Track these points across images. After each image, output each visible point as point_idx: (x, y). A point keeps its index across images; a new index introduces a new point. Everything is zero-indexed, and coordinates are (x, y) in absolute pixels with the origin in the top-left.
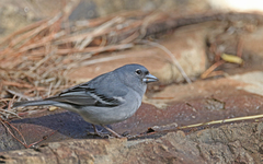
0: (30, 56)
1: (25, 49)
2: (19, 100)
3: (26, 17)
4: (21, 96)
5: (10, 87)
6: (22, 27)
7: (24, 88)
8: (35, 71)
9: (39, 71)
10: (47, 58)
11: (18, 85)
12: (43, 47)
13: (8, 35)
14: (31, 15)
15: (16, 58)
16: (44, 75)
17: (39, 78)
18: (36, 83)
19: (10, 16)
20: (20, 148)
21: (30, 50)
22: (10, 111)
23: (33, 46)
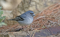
0: (54, 12)
1: (53, 10)
2: (51, 23)
3: (53, 2)
4: (52, 22)
5: (49, 20)
6: (52, 5)
7: (53, 20)
8: (55, 16)
9: (56, 16)
10: (58, 12)
11: (51, 19)
12: (57, 10)
13: (48, 7)
14: (54, 2)
15: (50, 12)
16: (58, 17)
17: (56, 17)
18: (56, 19)
19: (49, 2)
20: (52, 35)
21: (54, 11)
22: (49, 26)
23: (55, 9)
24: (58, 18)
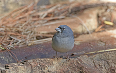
0: (20, 22)
1: (18, 18)
2: (15, 41)
3: (18, 4)
4: (16, 39)
5: (11, 35)
6: (16, 8)
7: (17, 36)
8: (22, 28)
9: (24, 28)
10: (27, 22)
11: (15, 34)
12: (25, 17)
13: (10, 12)
14: (20, 3)
15: (13, 22)
16: (26, 30)
17: (24, 31)
18: (23, 33)
19: (11, 4)
20: (15, 62)
21: (20, 19)
22: (11, 46)
23: (21, 17)
24: (28, 32)
